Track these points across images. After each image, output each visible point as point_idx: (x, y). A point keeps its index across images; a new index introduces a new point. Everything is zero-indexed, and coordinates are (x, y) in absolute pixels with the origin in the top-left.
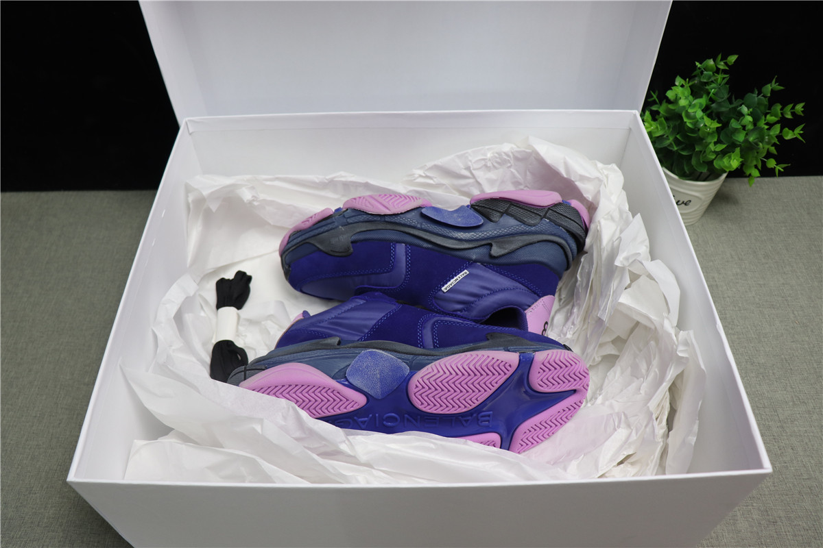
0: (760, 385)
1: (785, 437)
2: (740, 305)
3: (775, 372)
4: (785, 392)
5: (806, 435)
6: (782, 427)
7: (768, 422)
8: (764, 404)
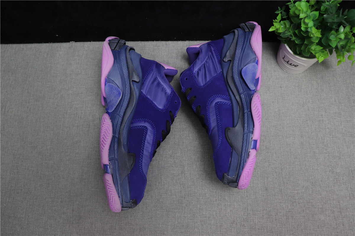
0: (334, 186)
1: (341, 218)
2: (334, 134)
3: (344, 178)
4: (346, 191)
5: (352, 217)
6: (340, 212)
7: (334, 208)
8: (334, 198)
